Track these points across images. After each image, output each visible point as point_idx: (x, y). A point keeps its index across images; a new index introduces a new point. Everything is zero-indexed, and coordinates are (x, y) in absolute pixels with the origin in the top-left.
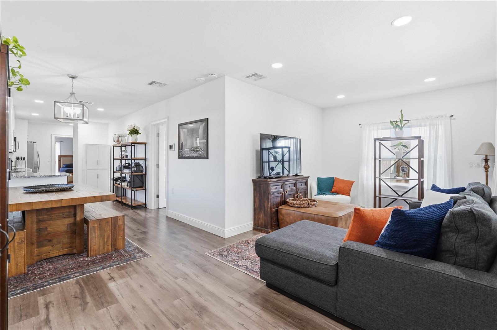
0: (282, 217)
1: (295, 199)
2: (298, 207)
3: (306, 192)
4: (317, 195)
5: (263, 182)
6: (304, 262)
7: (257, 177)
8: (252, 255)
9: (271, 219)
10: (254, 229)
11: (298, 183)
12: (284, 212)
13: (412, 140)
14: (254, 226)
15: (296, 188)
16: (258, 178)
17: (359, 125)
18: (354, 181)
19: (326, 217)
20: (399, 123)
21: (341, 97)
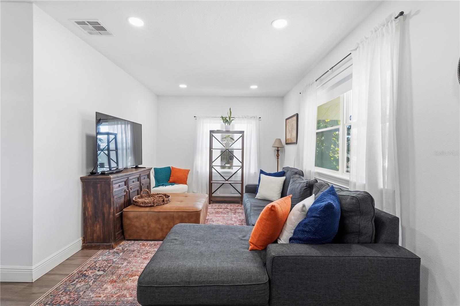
0: (128, 222)
1: (141, 196)
2: (151, 206)
3: (149, 186)
4: (155, 187)
5: (100, 180)
6: (229, 291)
7: (87, 173)
8: (102, 296)
9: (114, 228)
10: (84, 248)
11: (142, 176)
12: (131, 215)
13: (235, 134)
14: (83, 243)
15: (140, 183)
16: (90, 174)
17: (195, 117)
18: (190, 170)
19: (187, 213)
20: (228, 119)
21: (183, 86)
